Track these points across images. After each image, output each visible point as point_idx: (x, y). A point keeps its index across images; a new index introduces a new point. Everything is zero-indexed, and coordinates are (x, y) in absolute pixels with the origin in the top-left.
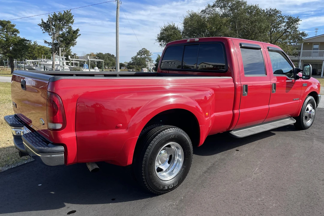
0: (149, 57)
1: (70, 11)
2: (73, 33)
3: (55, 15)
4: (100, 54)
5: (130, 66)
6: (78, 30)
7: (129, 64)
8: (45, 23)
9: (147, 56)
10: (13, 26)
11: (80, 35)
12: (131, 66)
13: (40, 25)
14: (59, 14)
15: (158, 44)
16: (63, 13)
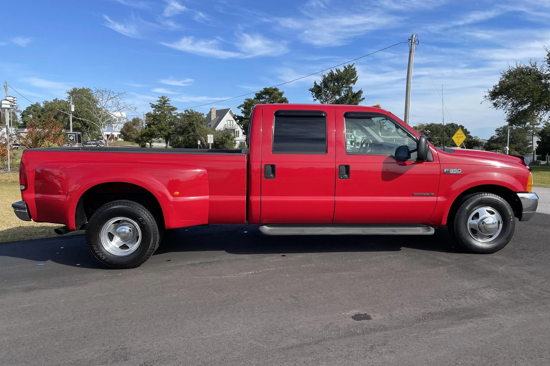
0: (536, 126)
1: (352, 65)
2: (353, 97)
3: (331, 74)
4: (432, 124)
5: (491, 145)
6: (360, 92)
7: (492, 141)
8: (318, 87)
9: (530, 124)
10: (281, 94)
11: (364, 99)
12: (494, 145)
13: (312, 90)
14: (338, 71)
15: (490, 103)
16: (342, 70)
